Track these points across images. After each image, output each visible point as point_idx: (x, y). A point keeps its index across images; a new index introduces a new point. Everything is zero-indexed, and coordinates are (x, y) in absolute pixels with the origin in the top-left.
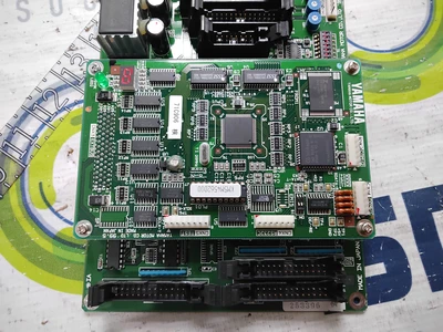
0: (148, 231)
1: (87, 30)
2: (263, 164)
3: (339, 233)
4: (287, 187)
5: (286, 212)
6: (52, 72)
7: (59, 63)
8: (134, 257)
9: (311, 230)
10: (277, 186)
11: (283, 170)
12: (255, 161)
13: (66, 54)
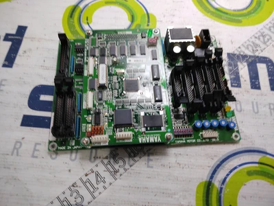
0: (87, 54)
1: (86, 175)
2: (117, 96)
3: (83, 129)
4: (106, 106)
5: (94, 105)
6: (58, 198)
7: (64, 193)
8: (79, 55)
9: (85, 116)
10: (106, 102)
11: (114, 104)
12: (118, 92)
13: (70, 188)
